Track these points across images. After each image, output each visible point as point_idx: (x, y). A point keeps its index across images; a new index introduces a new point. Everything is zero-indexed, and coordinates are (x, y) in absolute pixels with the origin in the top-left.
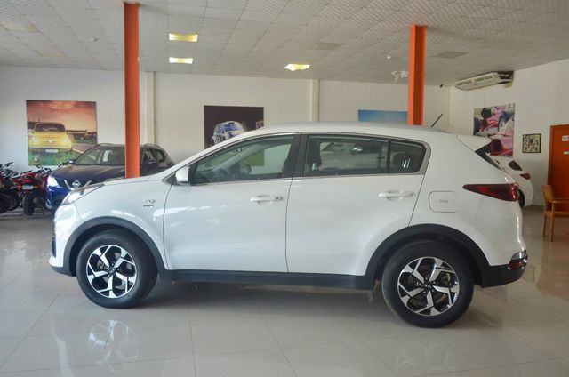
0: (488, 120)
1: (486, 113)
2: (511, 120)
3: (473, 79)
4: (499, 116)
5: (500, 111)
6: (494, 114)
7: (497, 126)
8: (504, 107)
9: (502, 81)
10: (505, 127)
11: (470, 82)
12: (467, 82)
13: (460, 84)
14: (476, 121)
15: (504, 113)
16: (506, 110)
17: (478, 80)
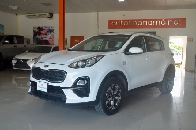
0: (41, 32)
1: (40, 29)
2: (53, 32)
3: (37, 14)
4: (47, 31)
5: (47, 29)
6: (44, 30)
7: (46, 34)
8: (49, 28)
9: (50, 17)
10: (50, 35)
11: (36, 15)
12: (34, 15)
13: (28, 15)
14: (35, 32)
15: (50, 30)
16: (50, 28)
17: (39, 15)
